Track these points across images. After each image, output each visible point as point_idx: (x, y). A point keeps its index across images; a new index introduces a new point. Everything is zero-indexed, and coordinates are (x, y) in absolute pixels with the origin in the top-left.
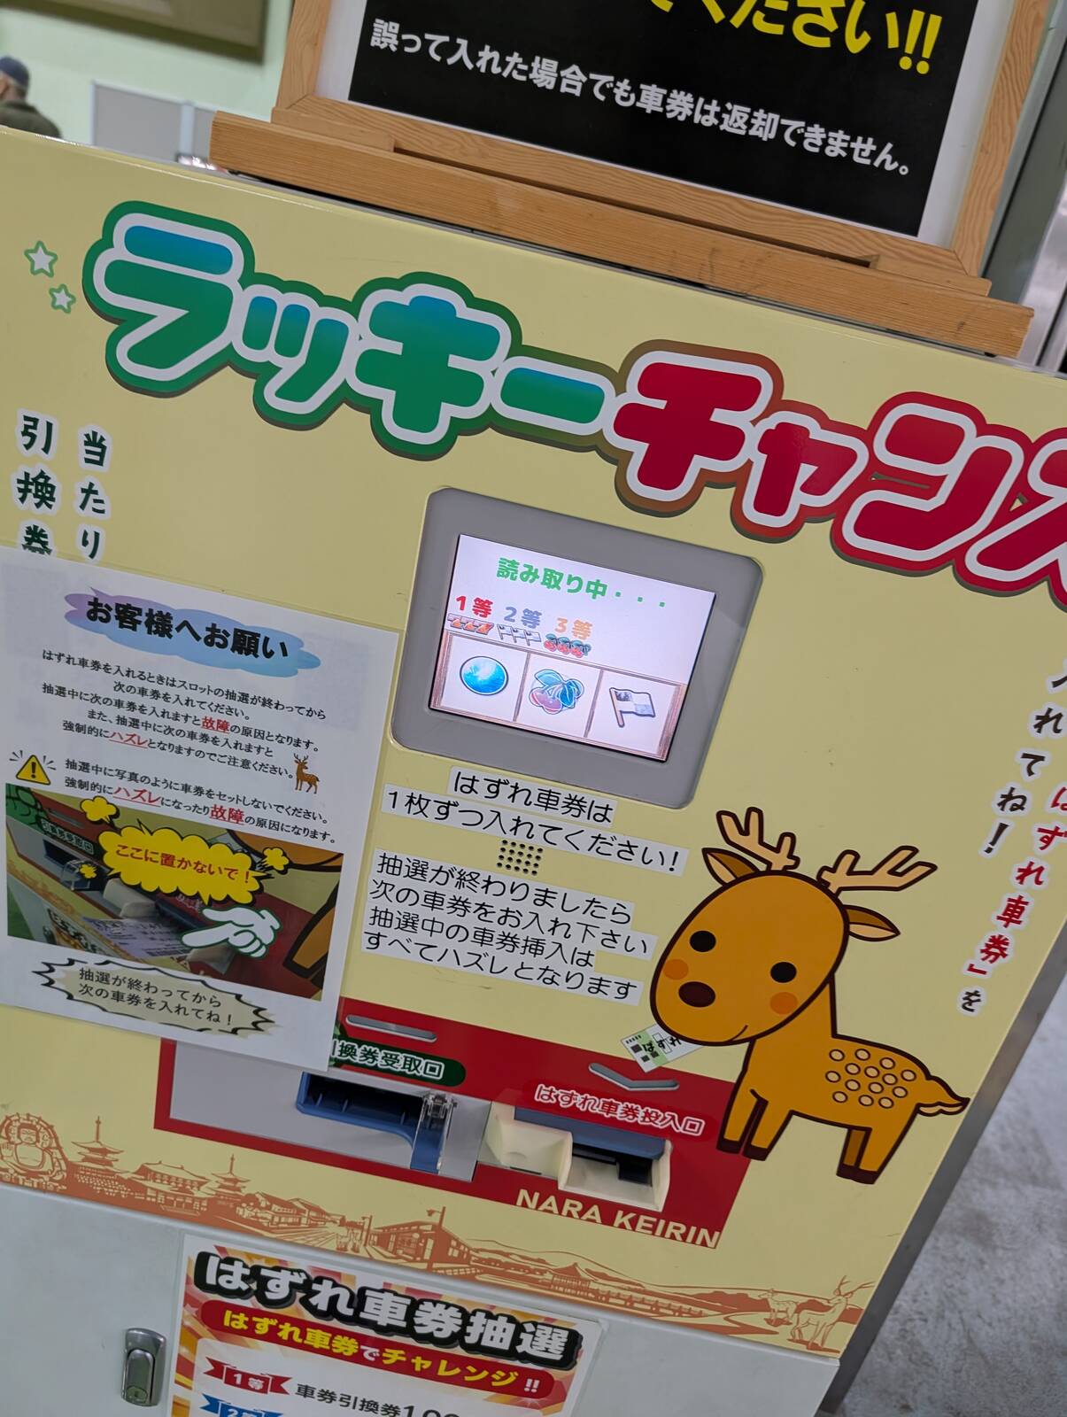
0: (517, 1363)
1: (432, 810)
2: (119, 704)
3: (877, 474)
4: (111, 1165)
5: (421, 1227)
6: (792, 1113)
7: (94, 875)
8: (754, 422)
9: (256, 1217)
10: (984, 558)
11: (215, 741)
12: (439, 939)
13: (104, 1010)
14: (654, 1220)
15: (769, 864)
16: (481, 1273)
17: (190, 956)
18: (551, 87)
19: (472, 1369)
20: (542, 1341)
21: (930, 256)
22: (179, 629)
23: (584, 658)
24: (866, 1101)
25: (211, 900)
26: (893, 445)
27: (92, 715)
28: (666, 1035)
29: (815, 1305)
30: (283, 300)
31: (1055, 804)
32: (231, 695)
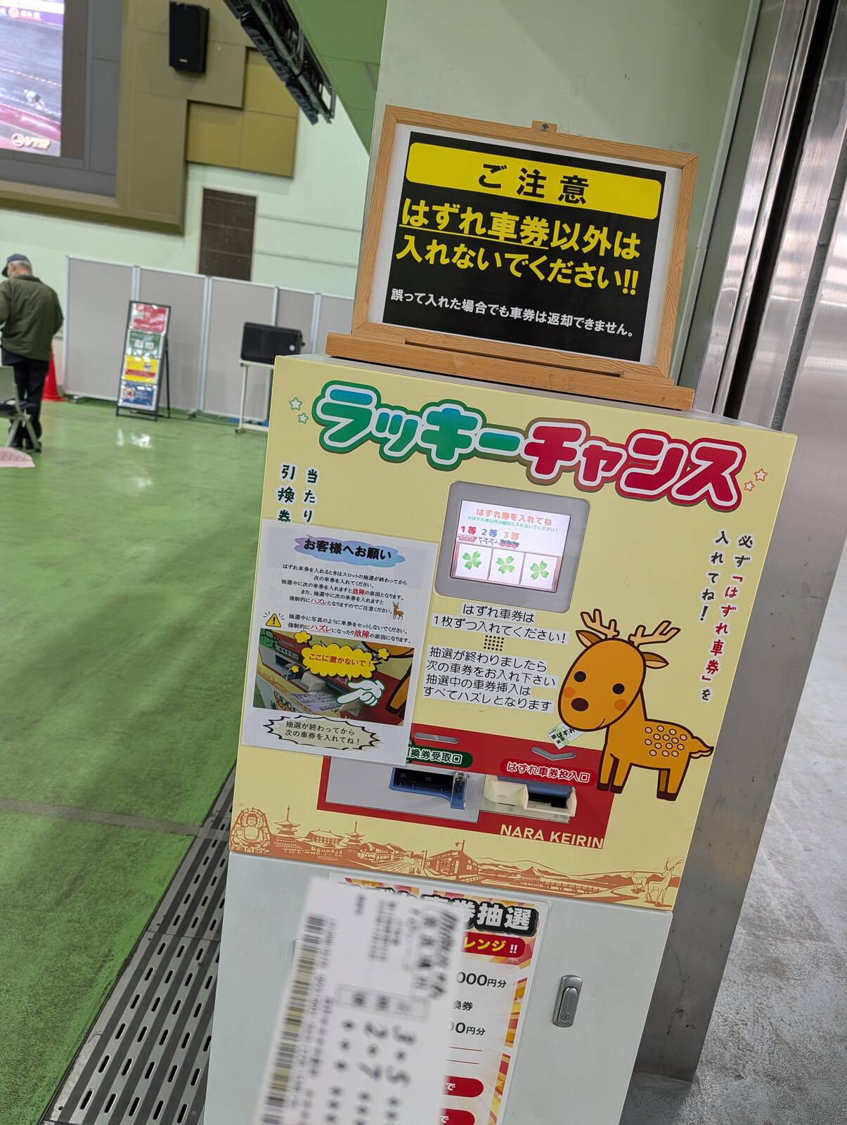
0: (505, 935)
1: (454, 623)
2: (316, 586)
3: (631, 462)
4: (294, 834)
5: (453, 854)
6: (632, 765)
7: (298, 671)
8: (580, 446)
9: (367, 857)
10: (679, 491)
11: (358, 599)
12: (458, 688)
13: (297, 743)
14: (570, 835)
15: (606, 635)
16: (484, 879)
17: (341, 708)
18: (471, 311)
19: (481, 941)
20: (518, 919)
21: (646, 370)
22: (344, 550)
23: (517, 549)
24: (666, 754)
25: (352, 677)
26: (636, 450)
27: (303, 592)
28: (568, 728)
29: (655, 878)
30: (392, 413)
31: (726, 595)
32: (366, 577)
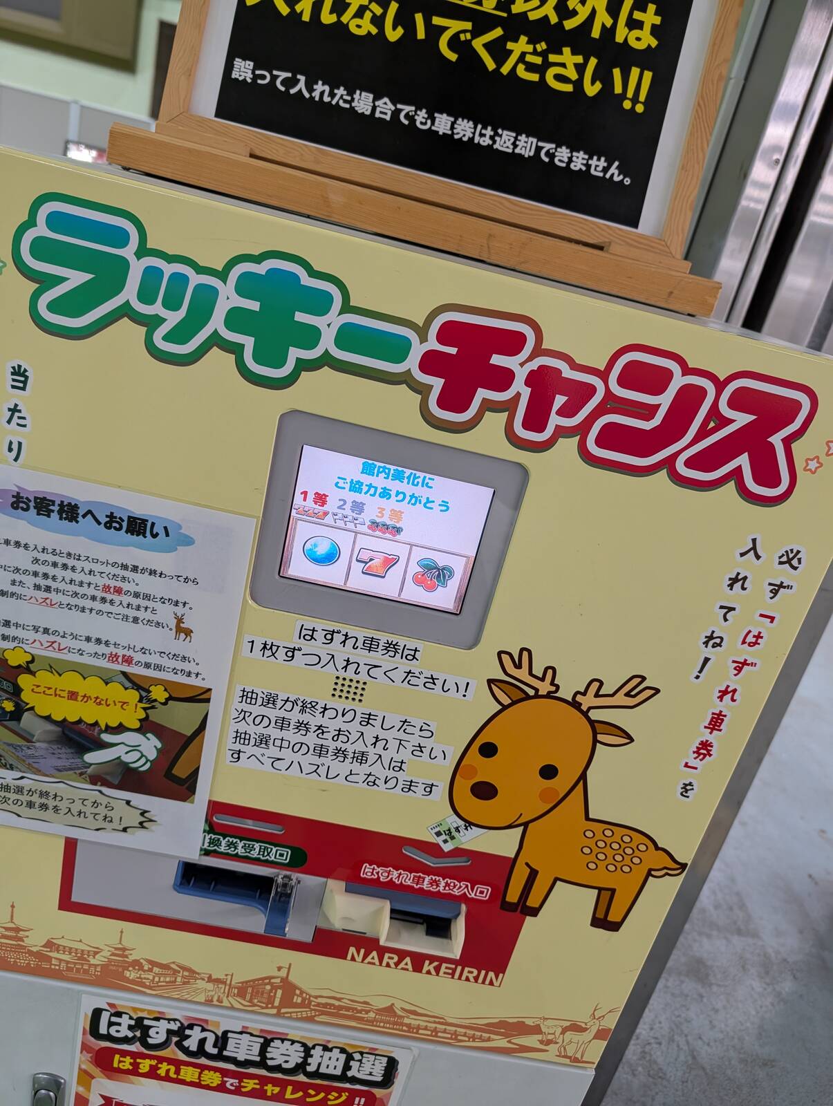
0: (348, 1085)
1: (281, 654)
2: (36, 574)
3: (611, 403)
4: (23, 941)
5: (273, 981)
6: (556, 879)
7: (13, 709)
8: (522, 365)
9: (140, 978)
10: (689, 463)
11: (112, 602)
12: (287, 754)
13: (19, 816)
14: (453, 966)
15: (537, 690)
16: (318, 1015)
17: (89, 771)
18: (368, 113)
19: (312, 1092)
20: (367, 1067)
21: (647, 244)
22: (84, 516)
23: (398, 537)
24: (612, 868)
25: (107, 726)
26: (622, 382)
27: (13, 583)
30: (168, 269)
31: (744, 642)
32: (125, 567)
